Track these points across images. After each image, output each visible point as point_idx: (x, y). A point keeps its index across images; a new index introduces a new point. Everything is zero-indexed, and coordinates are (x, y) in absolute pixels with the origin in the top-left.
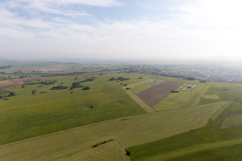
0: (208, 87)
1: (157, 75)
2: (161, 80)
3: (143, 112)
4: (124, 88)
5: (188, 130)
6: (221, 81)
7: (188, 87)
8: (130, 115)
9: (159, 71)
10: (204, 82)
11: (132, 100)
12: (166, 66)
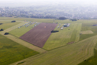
0: (81, 24)
1: (27, 17)
2: (37, 22)
3: (36, 53)
4: (2, 33)
5: (82, 61)
6: (85, 18)
7: (65, 26)
8: (25, 58)
9: (26, 13)
10: (75, 20)
11: (18, 44)
12: (30, 7)
